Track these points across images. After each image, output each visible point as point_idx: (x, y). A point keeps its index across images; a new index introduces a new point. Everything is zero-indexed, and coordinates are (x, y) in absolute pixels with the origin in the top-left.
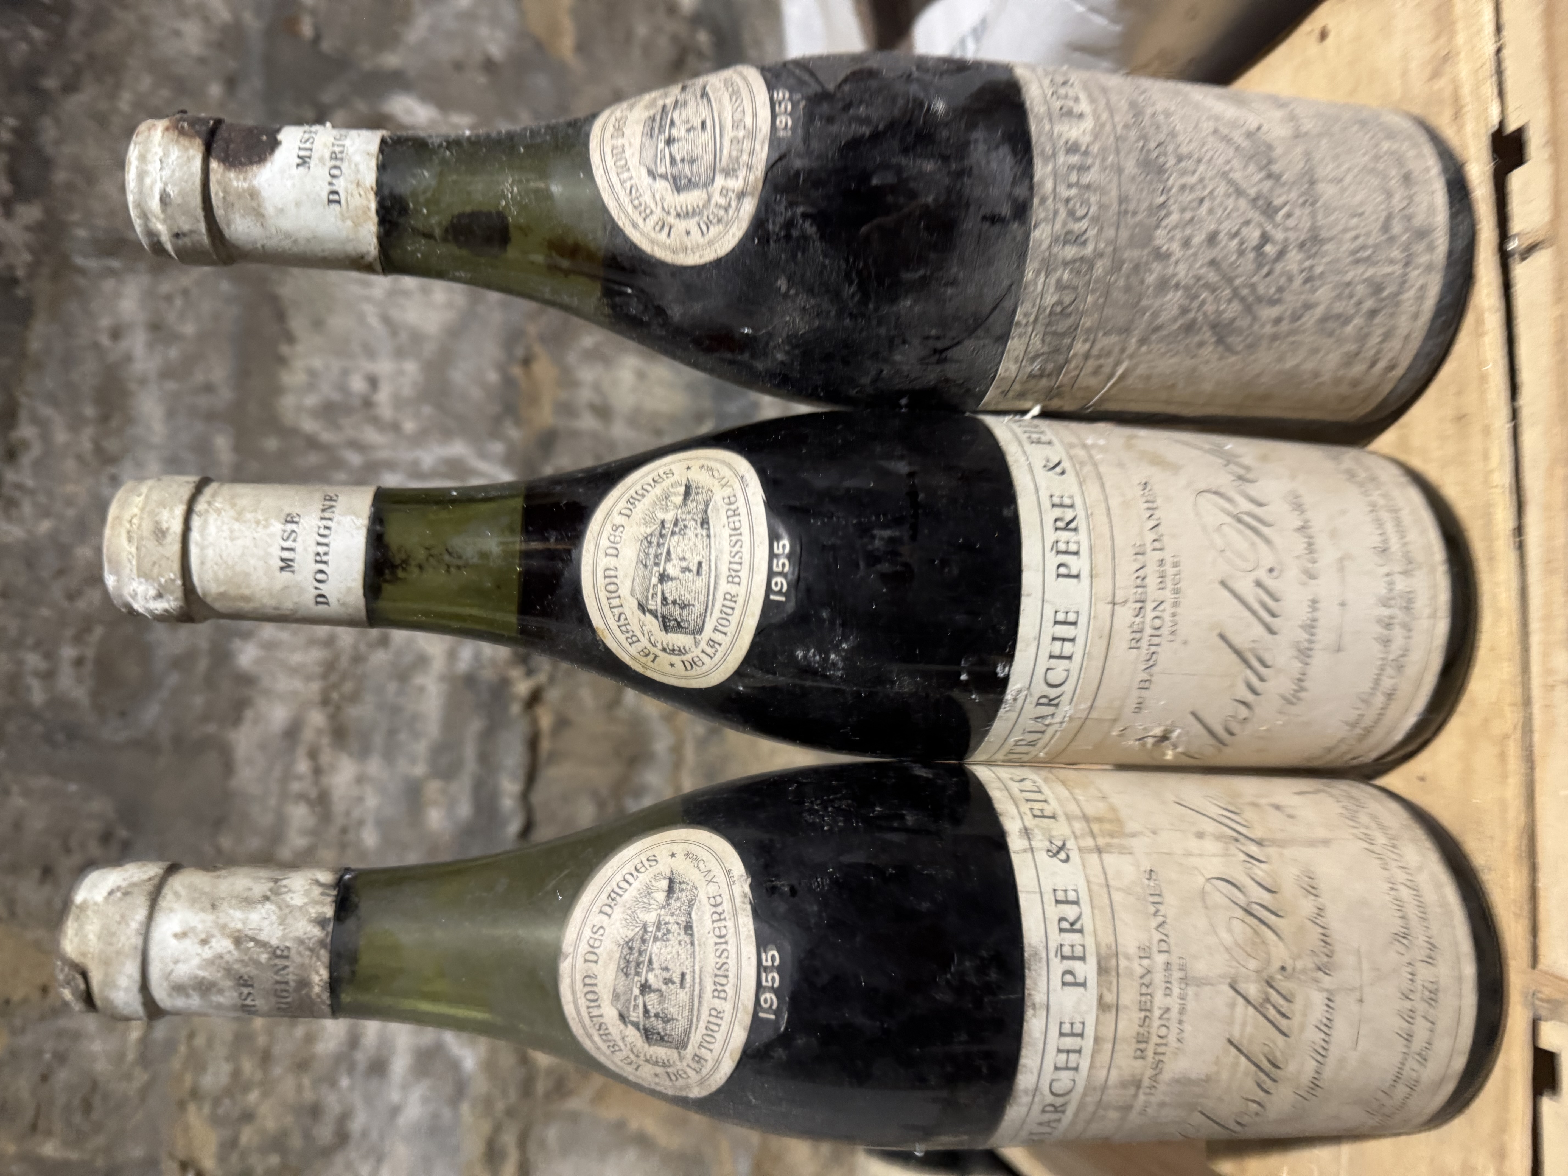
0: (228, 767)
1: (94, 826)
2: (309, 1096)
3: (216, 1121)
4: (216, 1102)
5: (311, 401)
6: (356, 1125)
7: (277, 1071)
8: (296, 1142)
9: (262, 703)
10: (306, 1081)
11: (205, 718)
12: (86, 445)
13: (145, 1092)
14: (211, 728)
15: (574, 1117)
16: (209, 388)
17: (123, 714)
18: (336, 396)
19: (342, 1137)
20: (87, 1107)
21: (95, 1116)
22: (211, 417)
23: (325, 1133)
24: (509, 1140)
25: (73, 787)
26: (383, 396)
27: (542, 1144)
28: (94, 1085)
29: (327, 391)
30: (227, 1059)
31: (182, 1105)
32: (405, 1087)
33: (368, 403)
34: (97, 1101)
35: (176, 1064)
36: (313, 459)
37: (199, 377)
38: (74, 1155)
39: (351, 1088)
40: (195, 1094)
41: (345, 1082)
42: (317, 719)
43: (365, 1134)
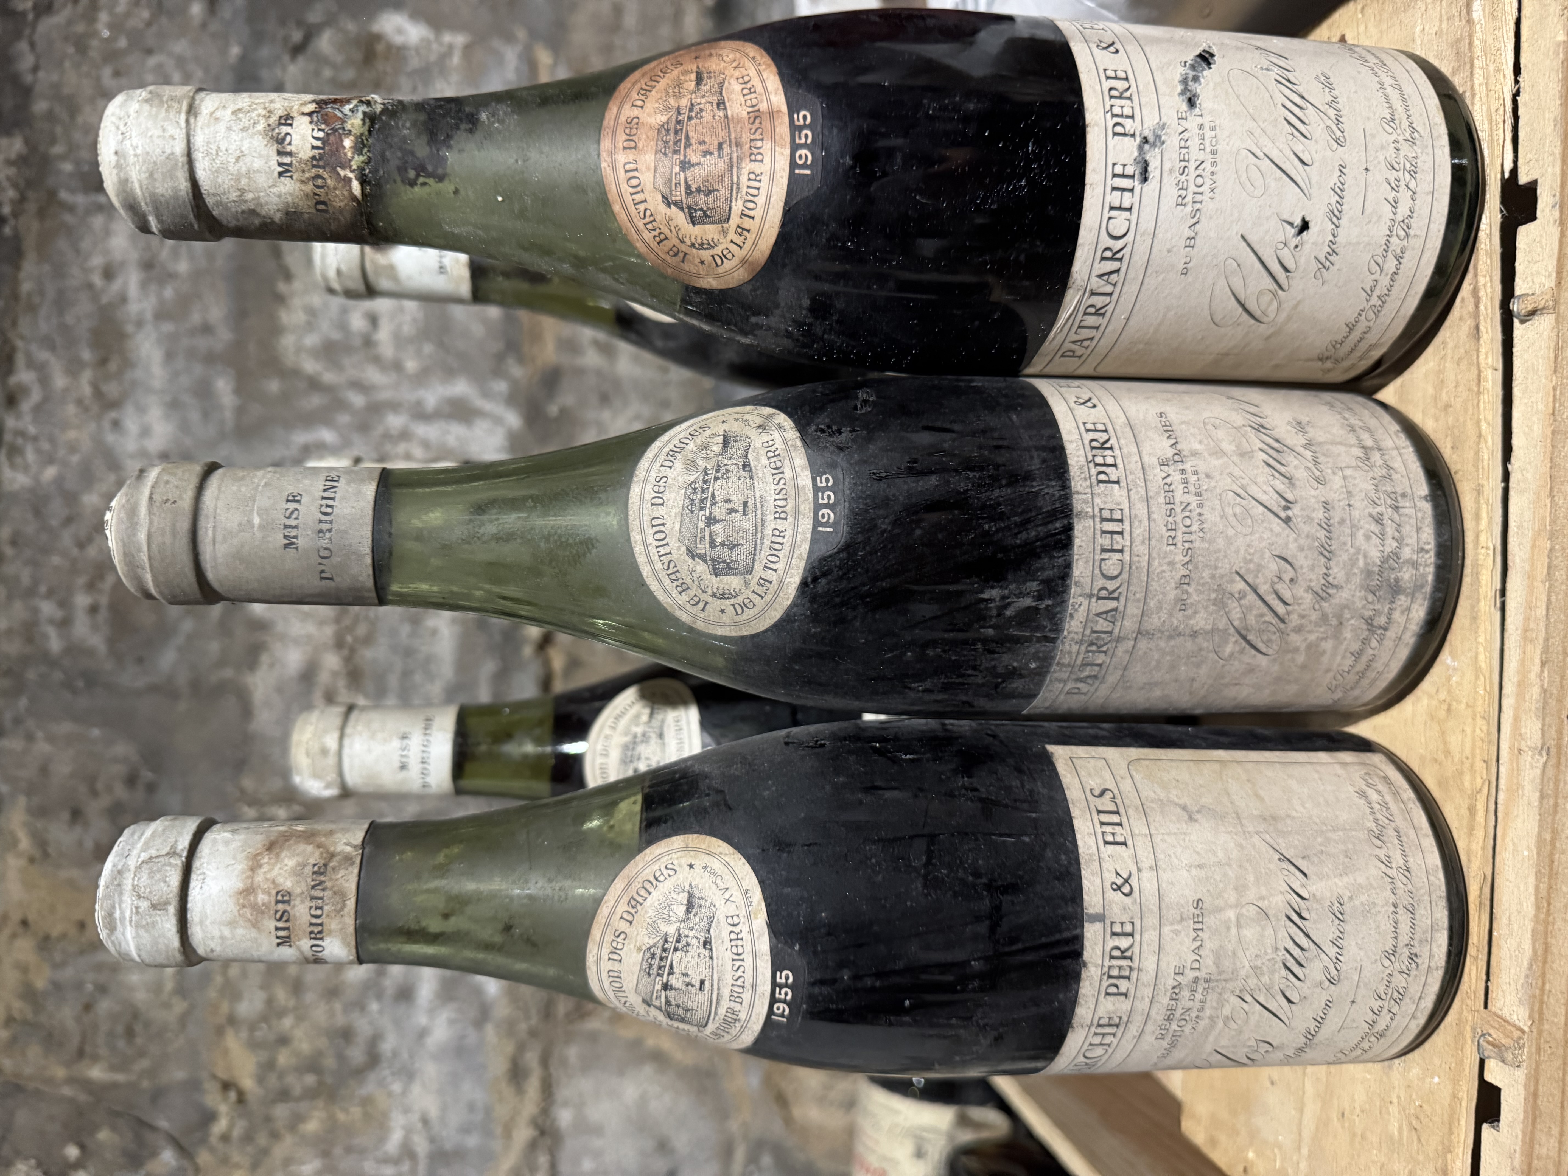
0: (246, 711)
1: (119, 770)
2: (340, 1020)
3: (253, 1045)
4: (252, 1028)
5: (311, 340)
6: (387, 1046)
7: (310, 997)
8: (330, 1062)
9: (277, 648)
10: (338, 1006)
11: (222, 663)
12: (87, 390)
13: (183, 1020)
14: (228, 673)
15: (593, 1037)
16: (207, 329)
17: (140, 660)
18: (336, 335)
19: (374, 1059)
20: (130, 1033)
21: (139, 1041)
22: (210, 359)
23: (357, 1054)
24: (532, 1058)
25: (96, 732)
26: (383, 335)
27: (564, 1062)
28: (136, 1015)
29: (326, 329)
30: (262, 988)
31: (220, 1031)
32: (432, 1012)
33: (368, 342)
34: (138, 1028)
35: (212, 994)
36: (315, 401)
37: (196, 318)
38: (120, 1077)
39: (381, 1012)
40: (232, 1020)
41: (374, 1006)
42: (332, 661)
43: (395, 1054)
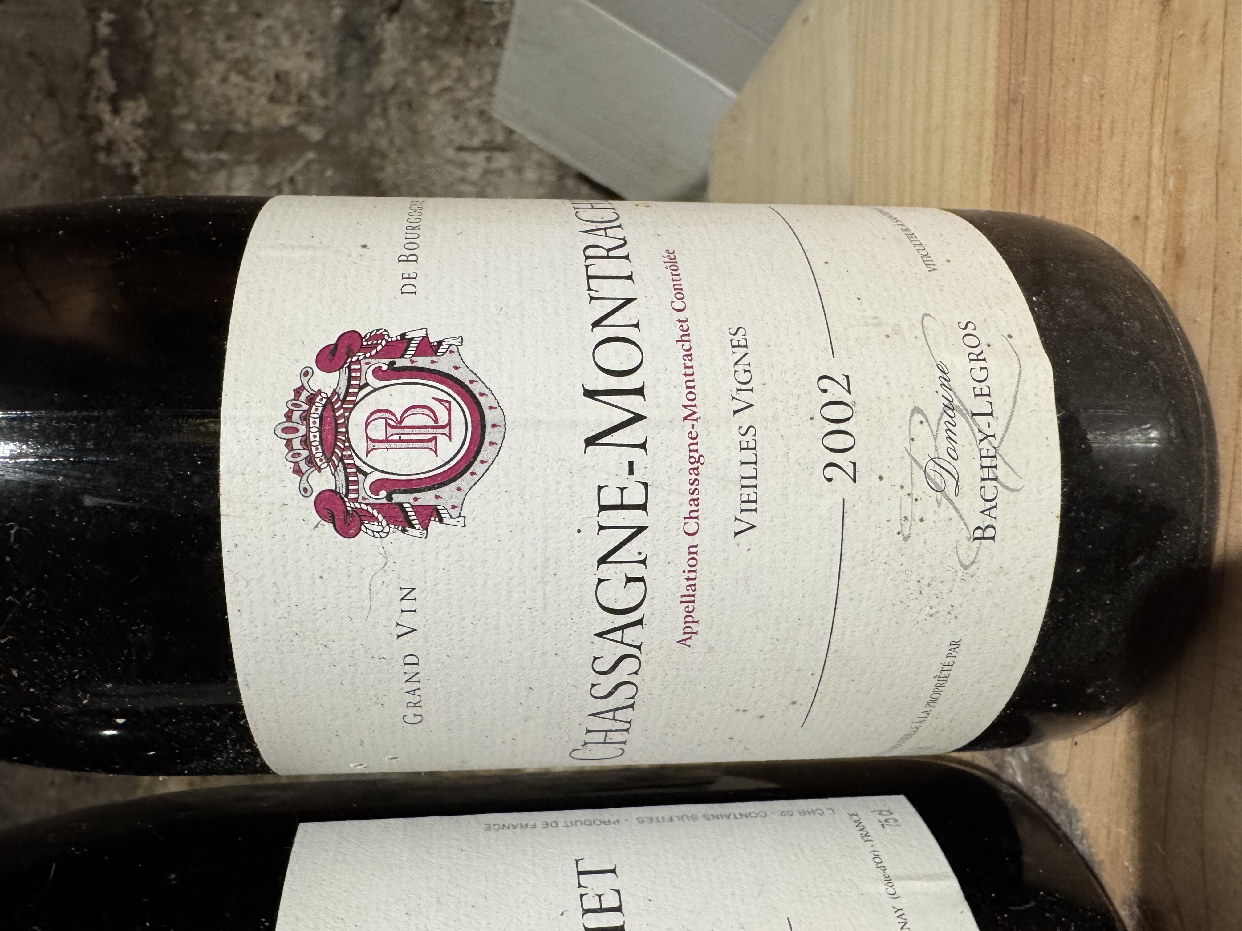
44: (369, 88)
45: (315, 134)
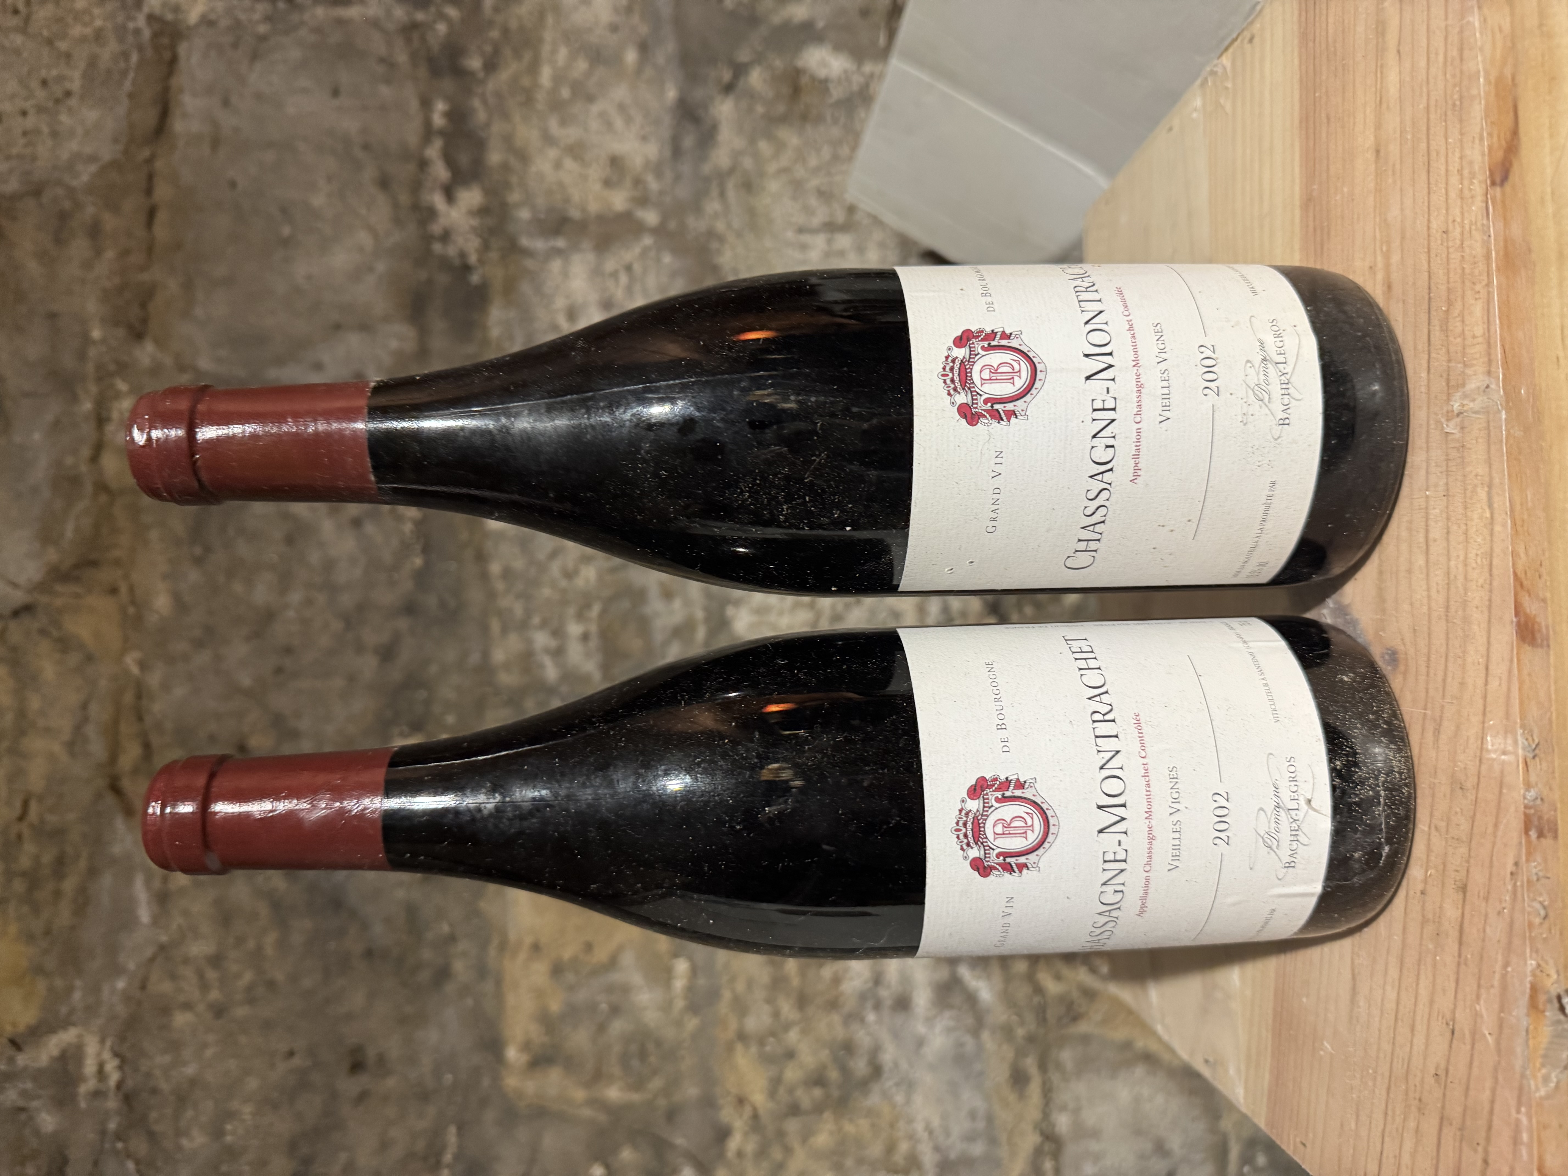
44: (707, 169)
45: (651, 217)
